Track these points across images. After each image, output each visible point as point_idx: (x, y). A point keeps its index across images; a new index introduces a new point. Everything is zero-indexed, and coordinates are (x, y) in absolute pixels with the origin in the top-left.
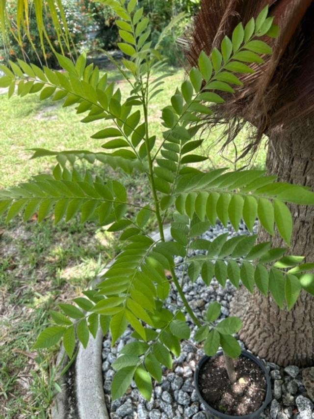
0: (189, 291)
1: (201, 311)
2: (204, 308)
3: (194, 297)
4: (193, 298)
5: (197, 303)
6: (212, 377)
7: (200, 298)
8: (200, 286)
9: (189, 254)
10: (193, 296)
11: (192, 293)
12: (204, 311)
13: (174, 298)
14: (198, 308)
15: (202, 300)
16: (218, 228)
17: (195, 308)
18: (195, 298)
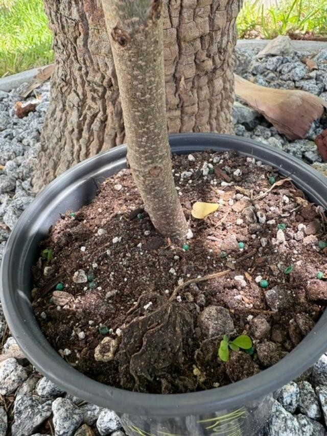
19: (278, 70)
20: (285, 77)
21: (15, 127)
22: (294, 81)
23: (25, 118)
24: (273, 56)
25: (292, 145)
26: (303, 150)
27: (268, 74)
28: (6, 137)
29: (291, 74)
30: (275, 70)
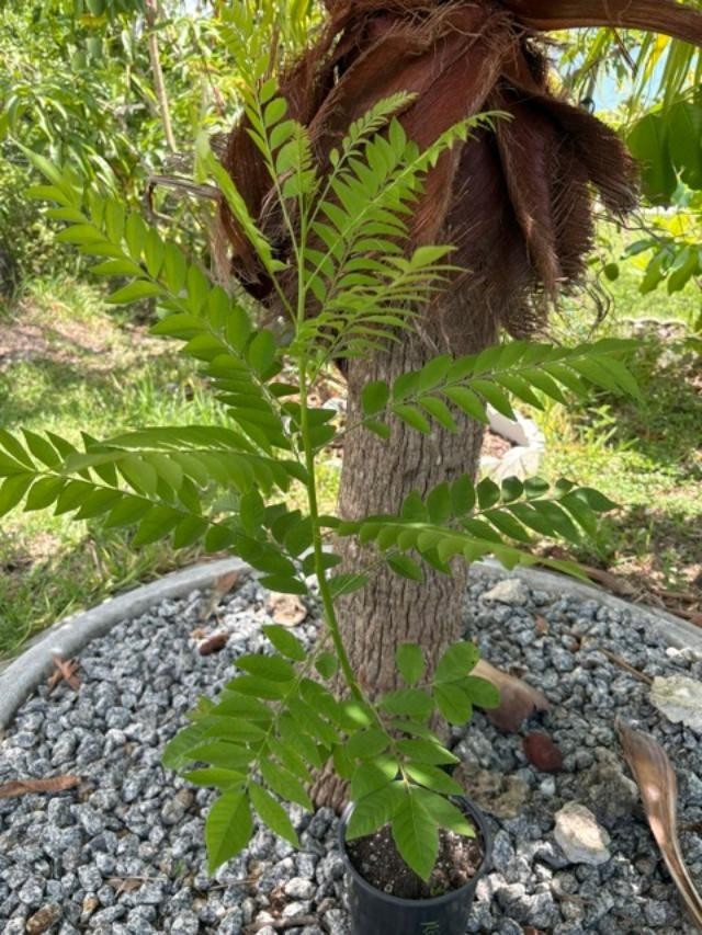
0: (141, 793)
1: (196, 814)
2: (197, 804)
3: (162, 795)
4: (162, 800)
5: (179, 802)
6: (380, 856)
7: (177, 791)
8: (159, 769)
9: (86, 720)
10: (157, 795)
11: (150, 792)
12: (203, 811)
13: (116, 825)
14: (186, 811)
15: (185, 790)
16: (110, 643)
17: (182, 815)
18: (167, 796)
19: (506, 624)
20: (512, 637)
21: (205, 670)
22: (520, 646)
23: (214, 657)
24: (503, 603)
25: (504, 740)
26: (513, 746)
27: (495, 629)
28: (195, 684)
29: (519, 636)
30: (501, 624)
